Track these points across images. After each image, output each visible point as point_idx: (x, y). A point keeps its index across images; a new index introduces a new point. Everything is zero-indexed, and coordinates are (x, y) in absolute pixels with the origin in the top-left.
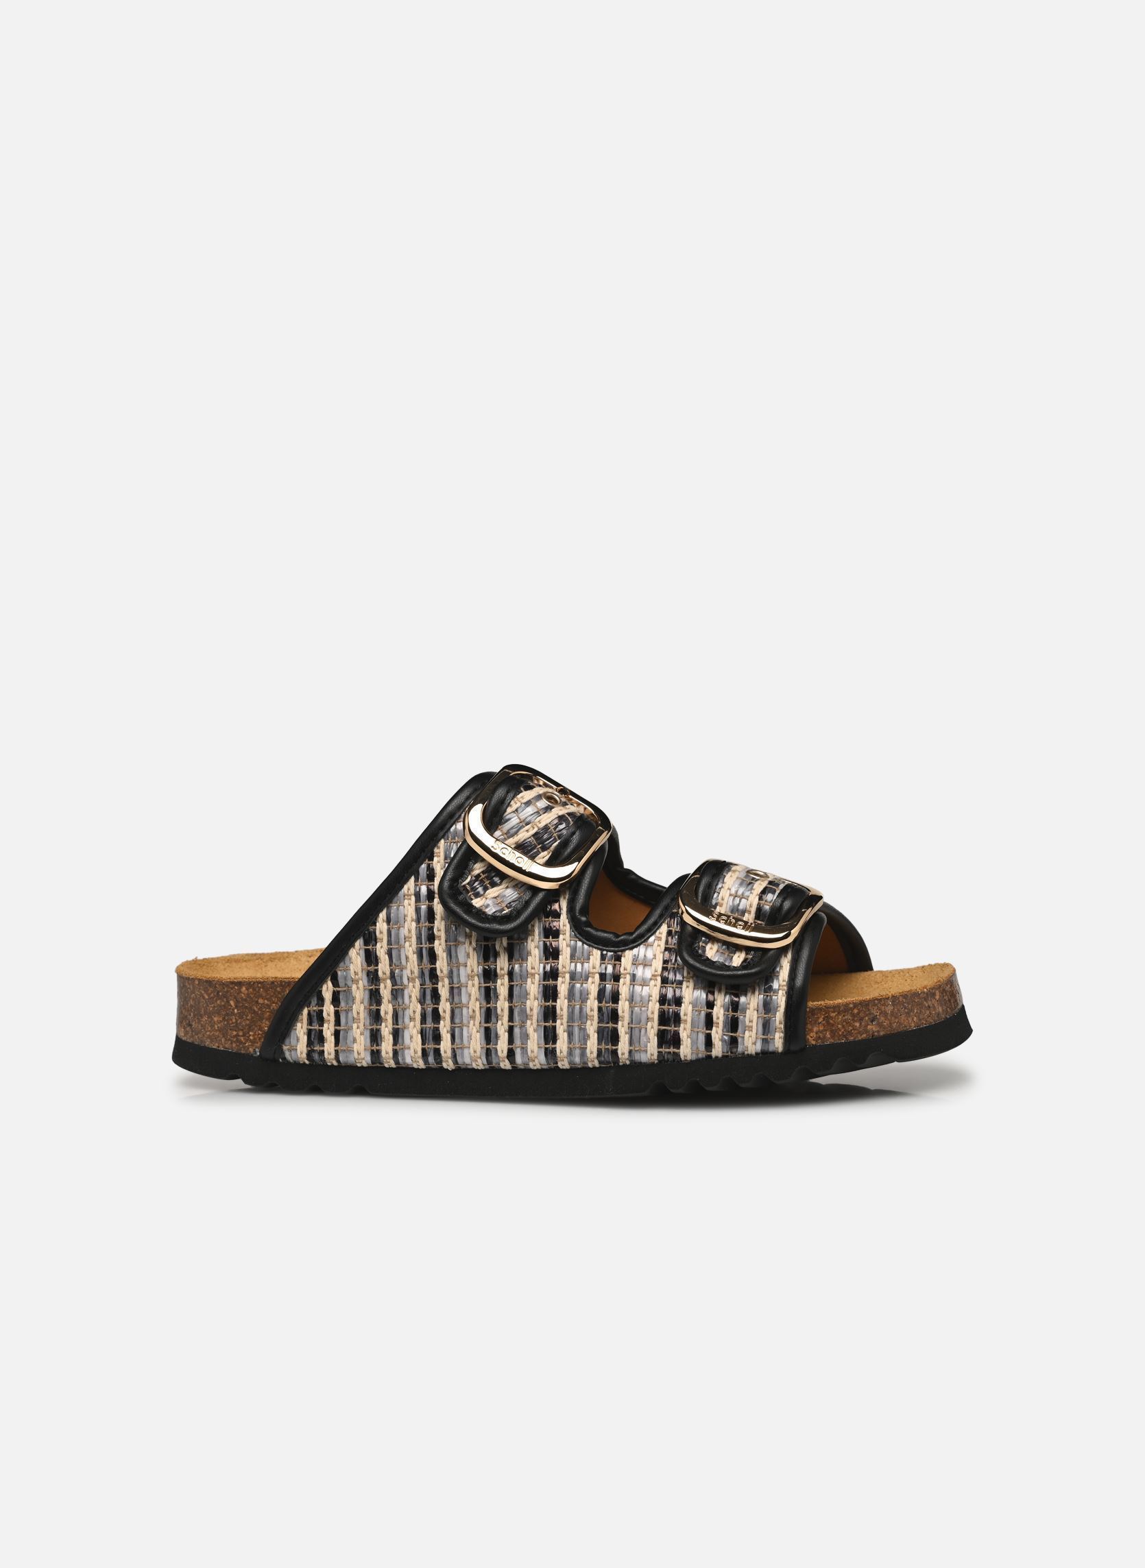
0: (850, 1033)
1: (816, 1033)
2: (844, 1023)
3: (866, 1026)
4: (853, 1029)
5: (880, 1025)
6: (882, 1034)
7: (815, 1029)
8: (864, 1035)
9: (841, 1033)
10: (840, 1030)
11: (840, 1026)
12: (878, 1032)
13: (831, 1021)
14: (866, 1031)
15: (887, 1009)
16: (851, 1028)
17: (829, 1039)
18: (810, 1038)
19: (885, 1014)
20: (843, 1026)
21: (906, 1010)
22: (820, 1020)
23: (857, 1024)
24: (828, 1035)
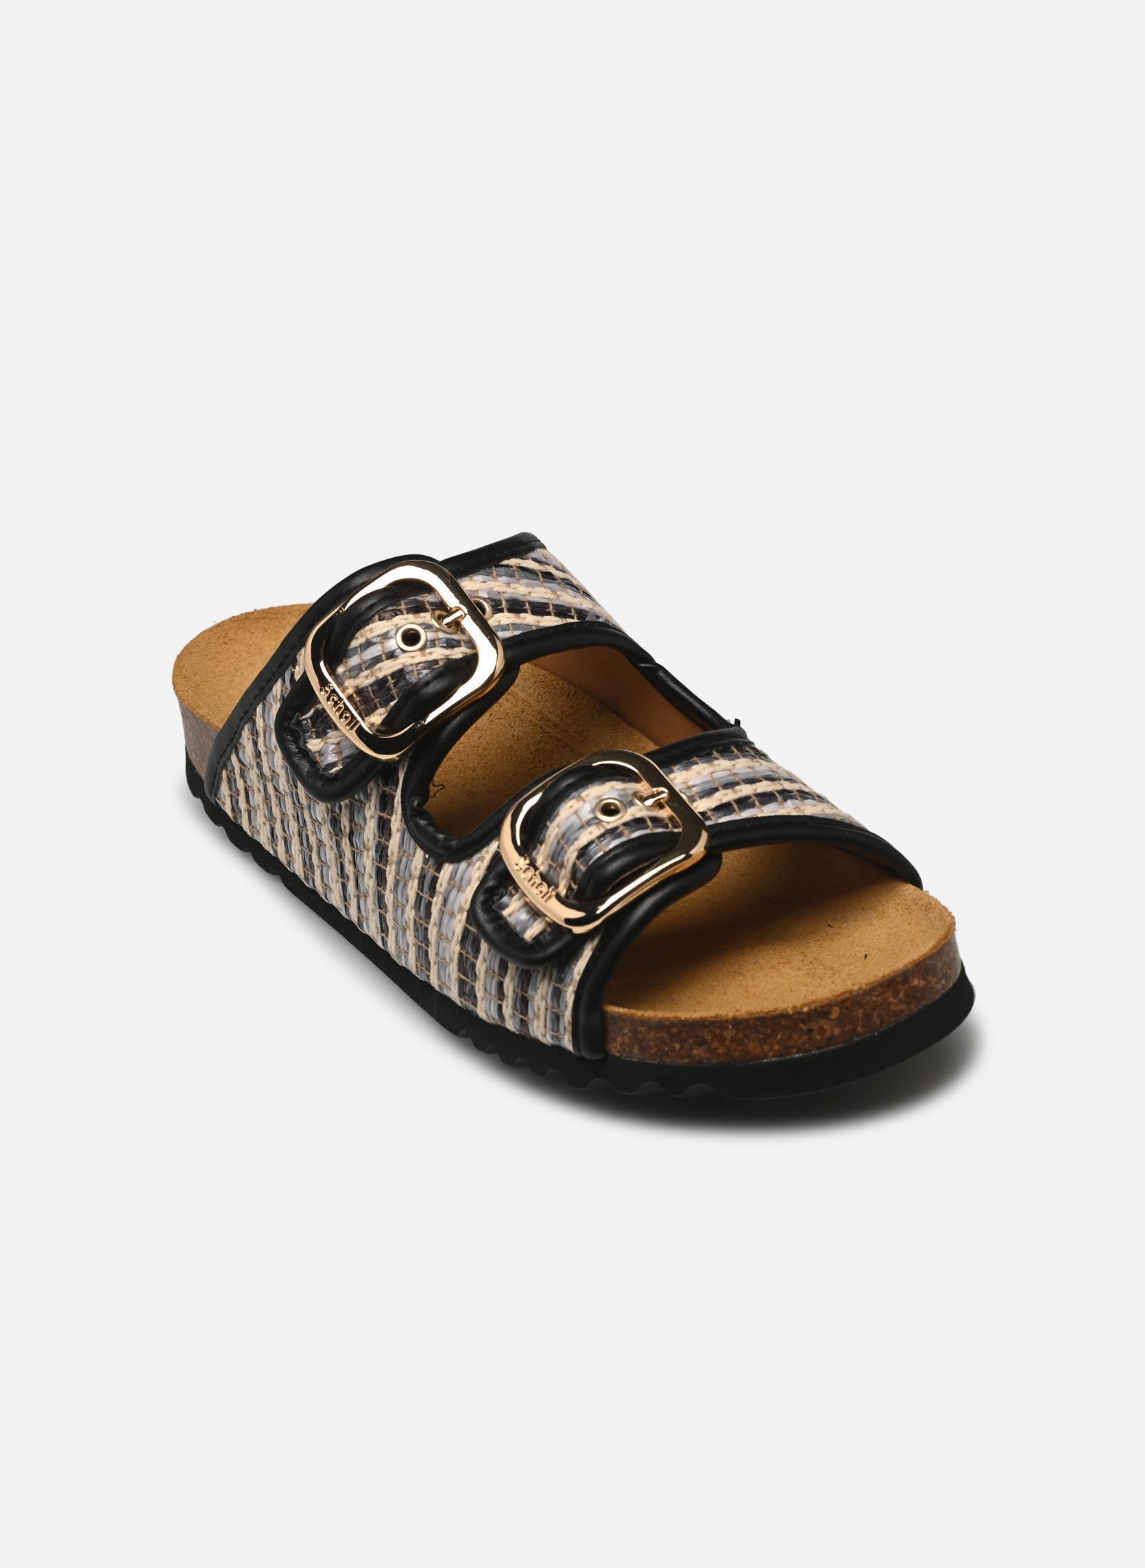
0: (666, 1054)
1: (621, 1045)
2: (658, 1042)
3: (691, 1049)
4: (672, 1051)
5: (712, 1051)
6: (715, 1061)
7: (619, 1040)
8: (686, 1061)
9: (653, 1052)
10: (652, 1049)
11: (651, 1043)
12: (708, 1059)
13: (640, 1036)
14: (690, 1056)
15: (725, 1033)
16: (666, 1049)
17: (636, 1055)
18: (612, 1048)
19: (722, 1040)
20: (656, 1045)
21: (761, 1036)
22: (626, 1031)
23: (677, 1046)
24: (636, 1051)
